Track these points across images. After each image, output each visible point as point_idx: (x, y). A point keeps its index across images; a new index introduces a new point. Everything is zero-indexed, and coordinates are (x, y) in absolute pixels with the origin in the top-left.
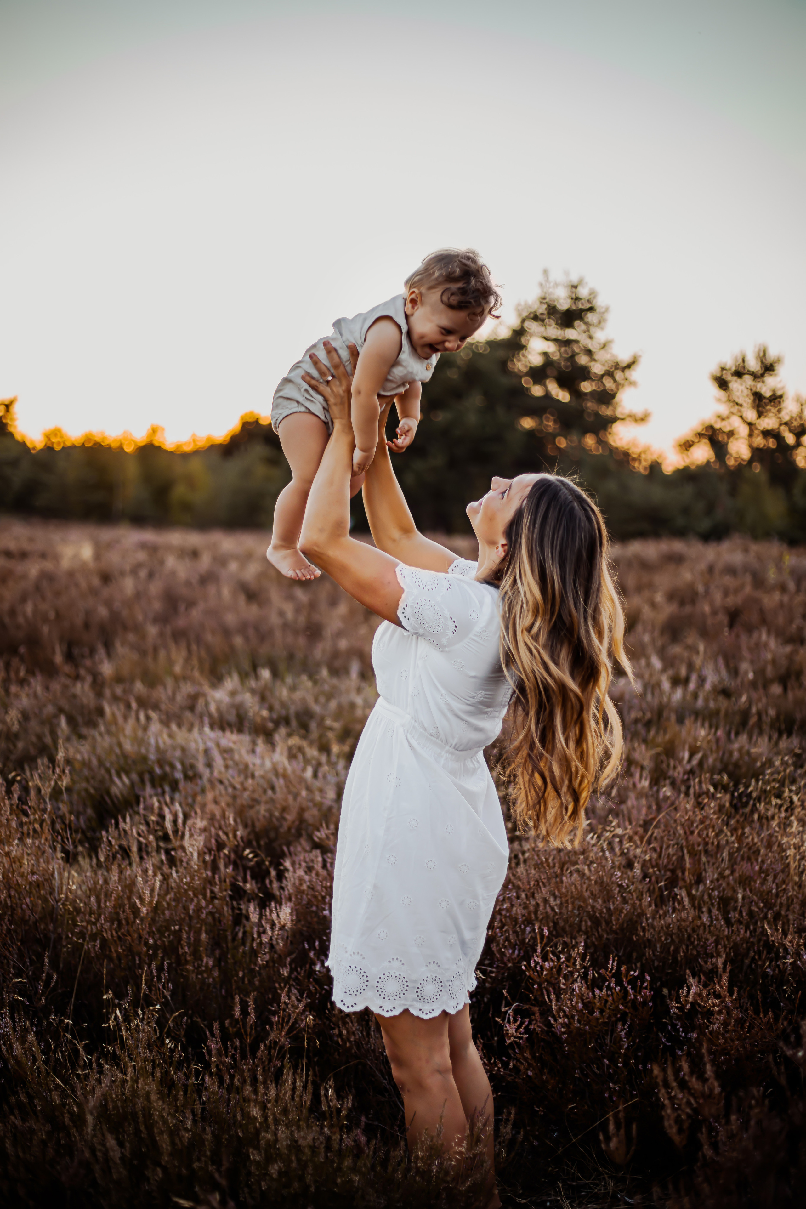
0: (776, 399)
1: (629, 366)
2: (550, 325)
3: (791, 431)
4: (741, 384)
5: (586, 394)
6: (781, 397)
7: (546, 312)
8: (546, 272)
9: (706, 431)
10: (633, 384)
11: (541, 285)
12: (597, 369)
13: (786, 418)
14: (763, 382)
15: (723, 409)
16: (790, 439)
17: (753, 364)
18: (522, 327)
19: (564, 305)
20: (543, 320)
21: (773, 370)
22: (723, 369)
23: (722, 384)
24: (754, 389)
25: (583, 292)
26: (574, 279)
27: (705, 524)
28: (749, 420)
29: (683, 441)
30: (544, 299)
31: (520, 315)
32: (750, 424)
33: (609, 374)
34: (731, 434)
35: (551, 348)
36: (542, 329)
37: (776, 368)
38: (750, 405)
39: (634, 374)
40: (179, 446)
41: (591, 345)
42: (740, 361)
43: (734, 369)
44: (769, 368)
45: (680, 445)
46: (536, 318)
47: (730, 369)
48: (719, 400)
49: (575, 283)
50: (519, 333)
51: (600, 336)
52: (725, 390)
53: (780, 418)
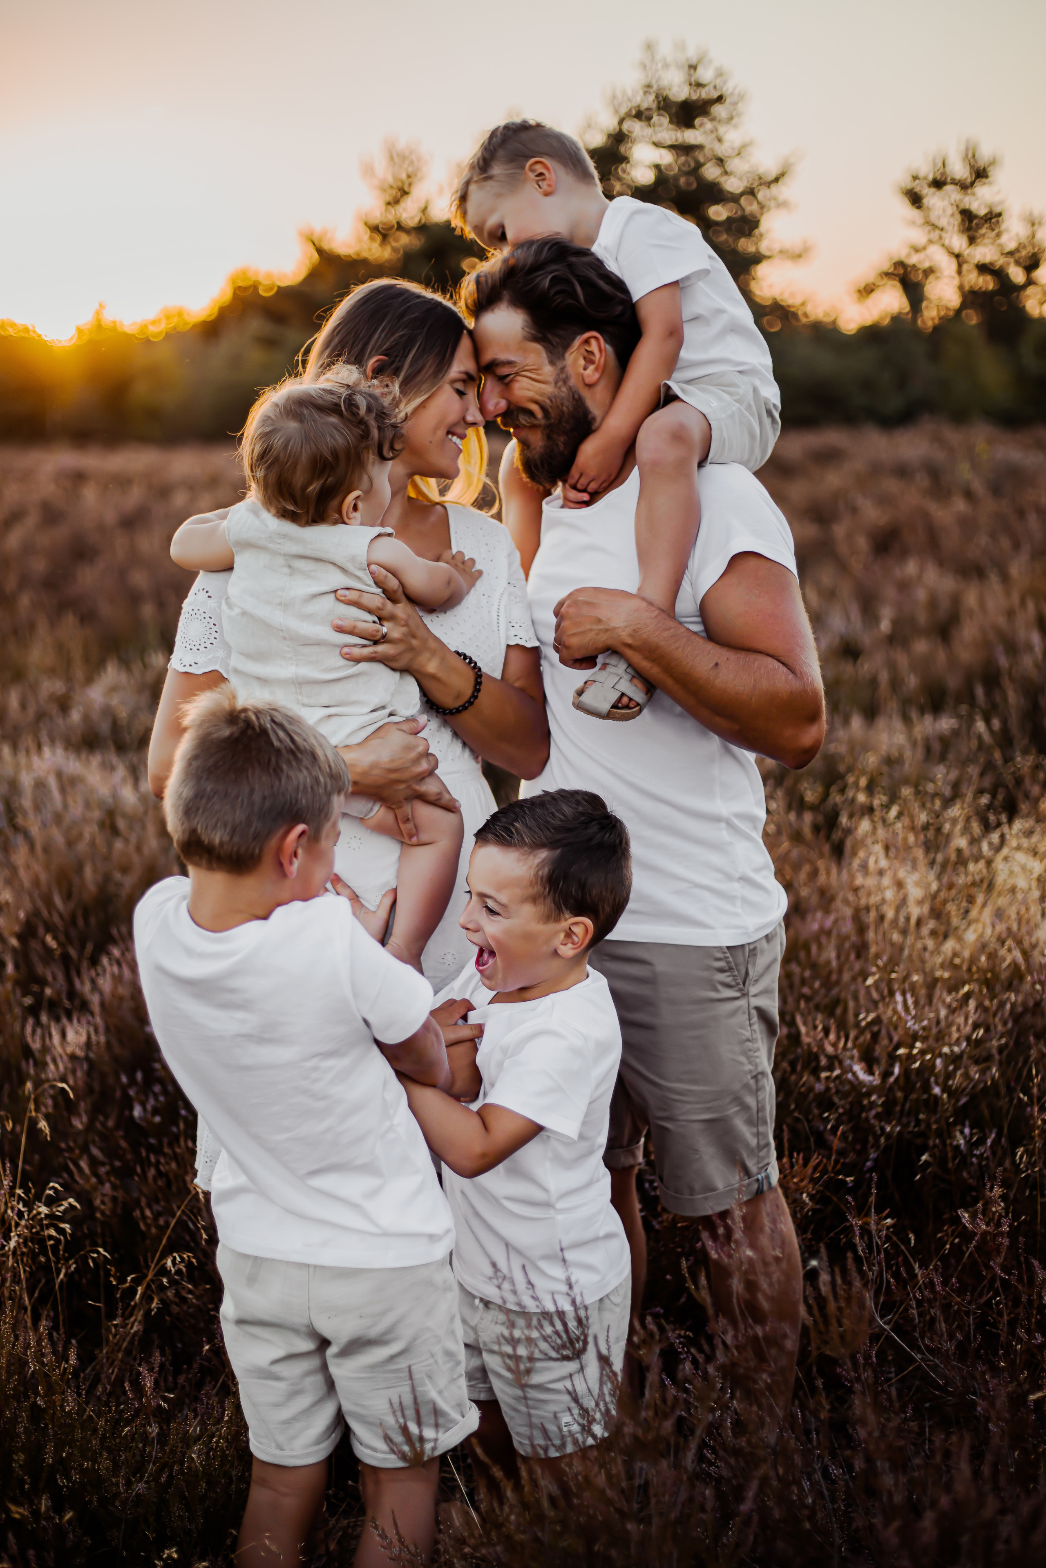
0: (993, 218)
1: (777, 180)
2: (661, 125)
3: (1018, 263)
4: (943, 199)
5: (717, 223)
6: (999, 215)
7: (654, 106)
8: (649, 47)
9: (895, 268)
10: (783, 205)
11: (644, 67)
12: (733, 185)
13: (1012, 246)
14: (974, 194)
15: (919, 236)
16: (1017, 275)
17: (959, 170)
18: (620, 130)
19: (680, 92)
20: (649, 119)
21: (987, 177)
22: (915, 178)
23: (915, 199)
24: (962, 207)
25: (705, 74)
26: (692, 54)
27: (894, 403)
28: (956, 251)
29: (863, 285)
30: (649, 86)
31: (616, 111)
32: (958, 256)
33: (751, 192)
34: (929, 272)
35: (666, 158)
36: (648, 131)
37: (990, 174)
38: (956, 228)
39: (782, 191)
40: (144, 327)
41: (721, 150)
42: (940, 164)
43: (931, 177)
44: (980, 174)
45: (859, 291)
46: (640, 115)
47: (925, 178)
48: (913, 223)
49: (694, 61)
50: (619, 138)
51: (732, 137)
52: (919, 207)
53: (1000, 245)
